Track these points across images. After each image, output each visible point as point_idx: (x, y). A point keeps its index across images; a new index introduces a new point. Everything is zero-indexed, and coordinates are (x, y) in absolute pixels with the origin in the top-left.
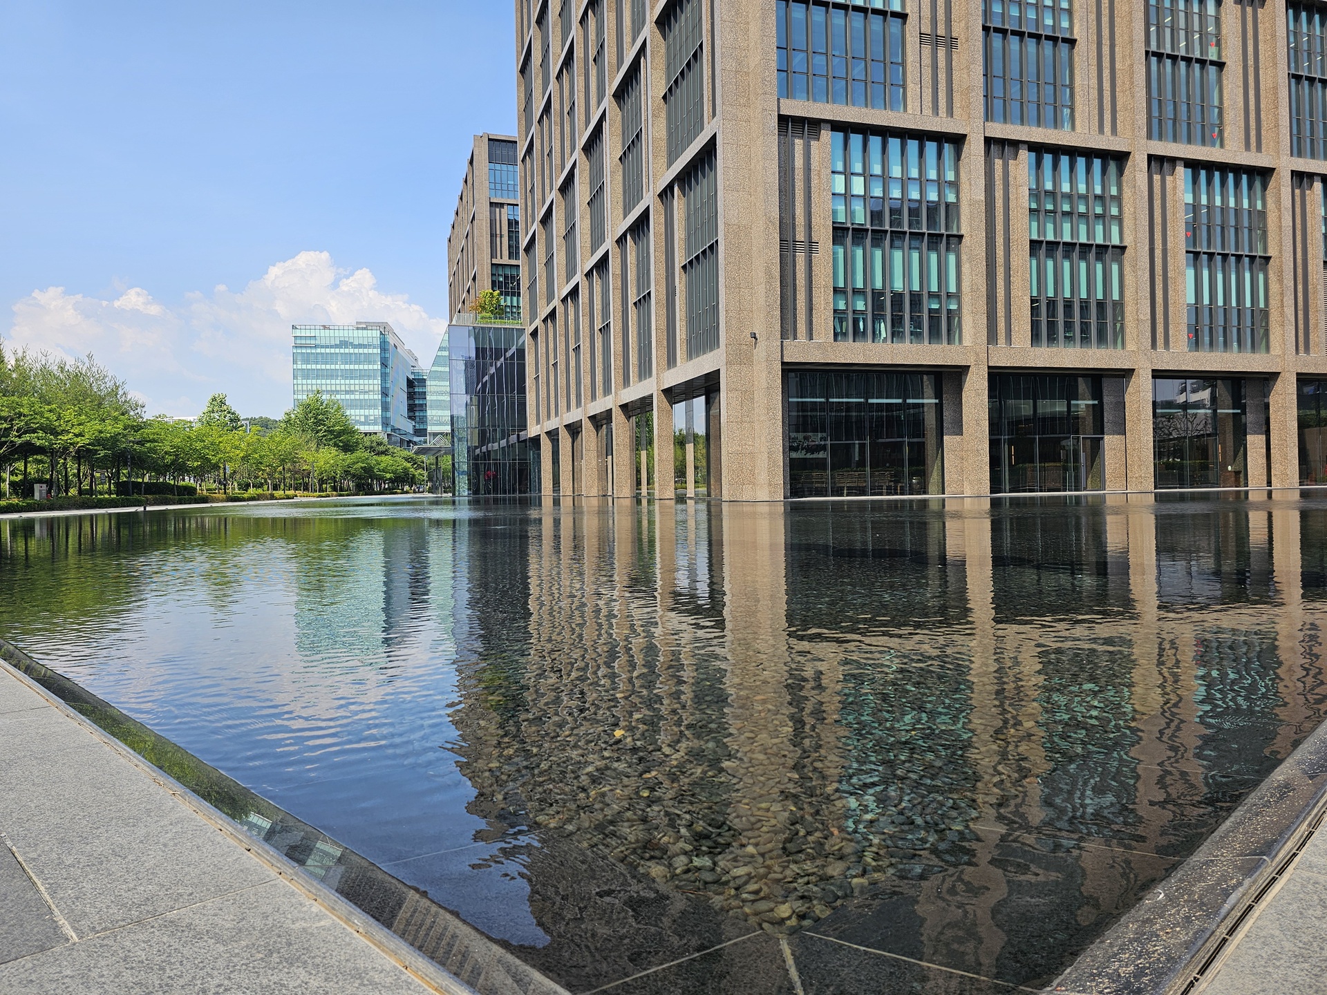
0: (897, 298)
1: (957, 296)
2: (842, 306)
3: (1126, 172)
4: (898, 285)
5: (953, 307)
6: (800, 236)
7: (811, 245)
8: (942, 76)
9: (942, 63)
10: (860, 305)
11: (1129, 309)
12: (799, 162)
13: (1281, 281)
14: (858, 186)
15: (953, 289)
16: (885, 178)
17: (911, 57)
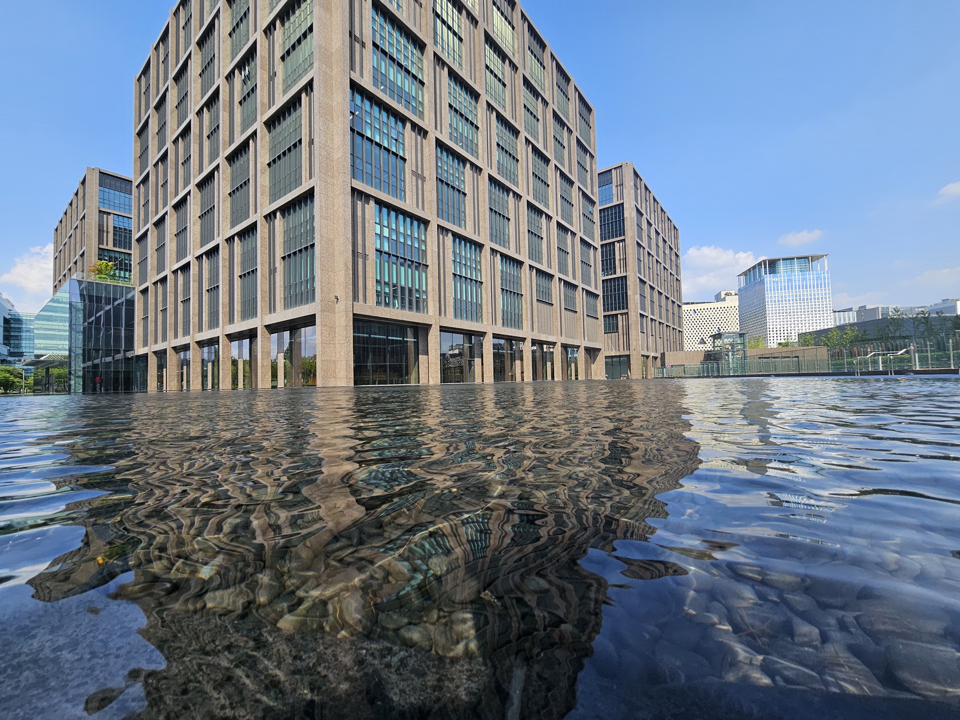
0: (403, 289)
1: (426, 292)
2: (379, 289)
3: (483, 252)
4: (403, 284)
5: (425, 297)
6: (360, 251)
7: (365, 257)
8: (420, 192)
9: (420, 187)
10: (387, 290)
11: (484, 308)
12: (359, 214)
13: (526, 304)
14: (386, 232)
15: (424, 289)
16: (397, 232)
17: (407, 180)
